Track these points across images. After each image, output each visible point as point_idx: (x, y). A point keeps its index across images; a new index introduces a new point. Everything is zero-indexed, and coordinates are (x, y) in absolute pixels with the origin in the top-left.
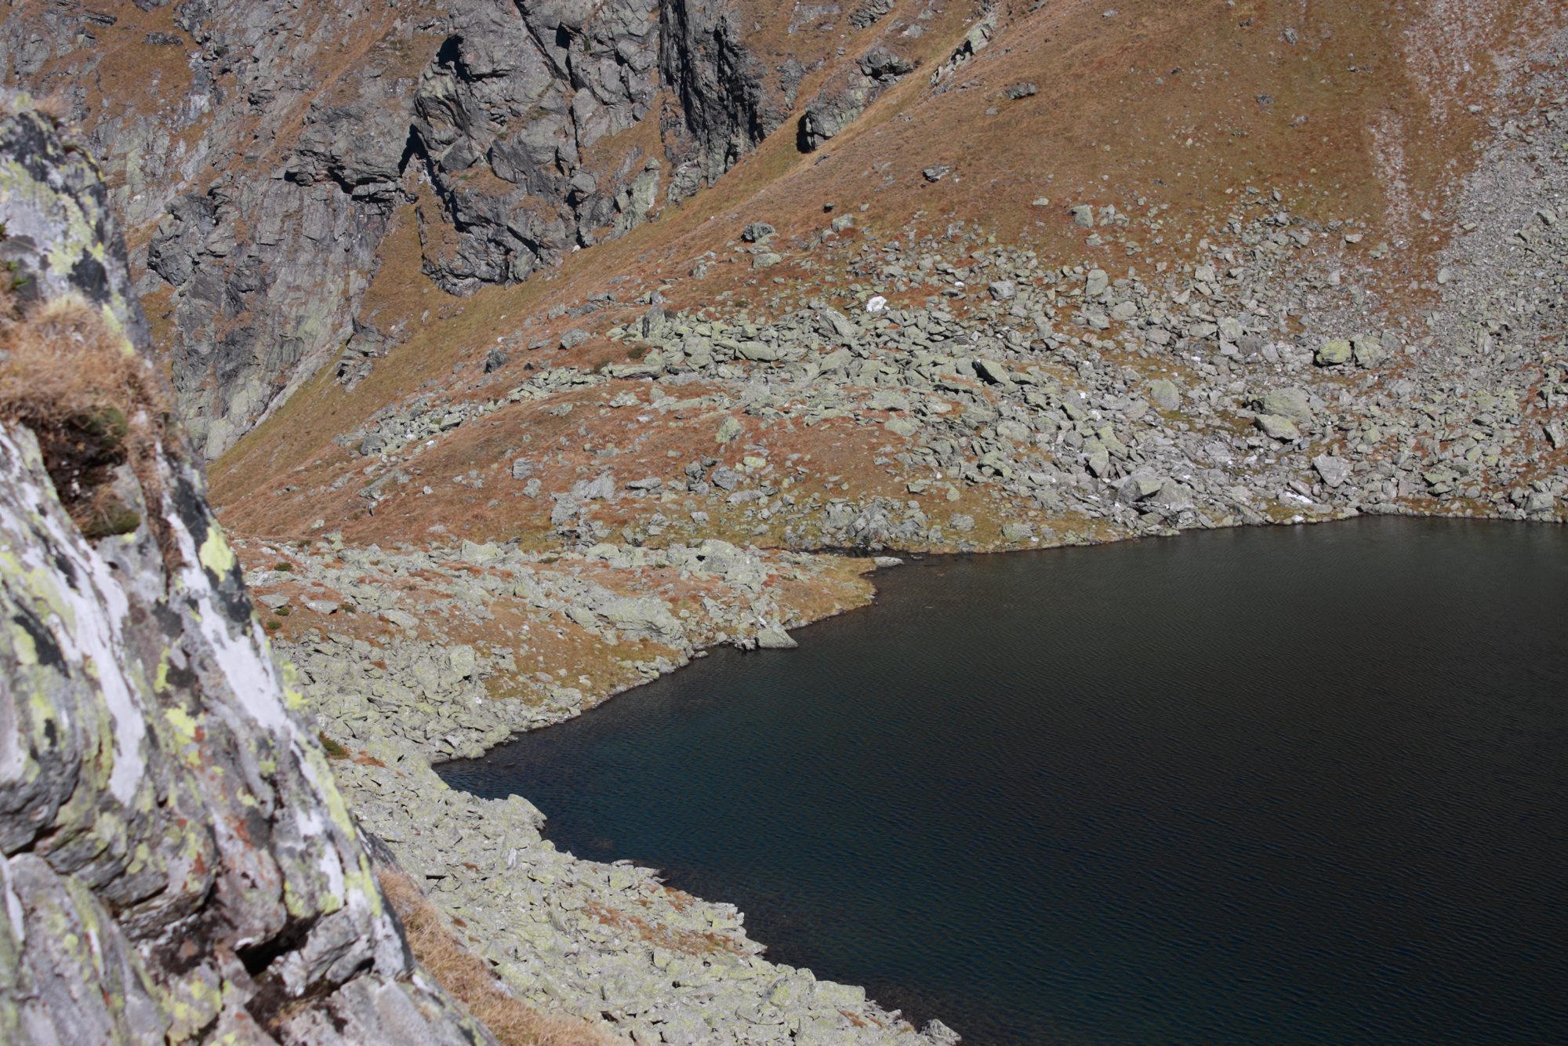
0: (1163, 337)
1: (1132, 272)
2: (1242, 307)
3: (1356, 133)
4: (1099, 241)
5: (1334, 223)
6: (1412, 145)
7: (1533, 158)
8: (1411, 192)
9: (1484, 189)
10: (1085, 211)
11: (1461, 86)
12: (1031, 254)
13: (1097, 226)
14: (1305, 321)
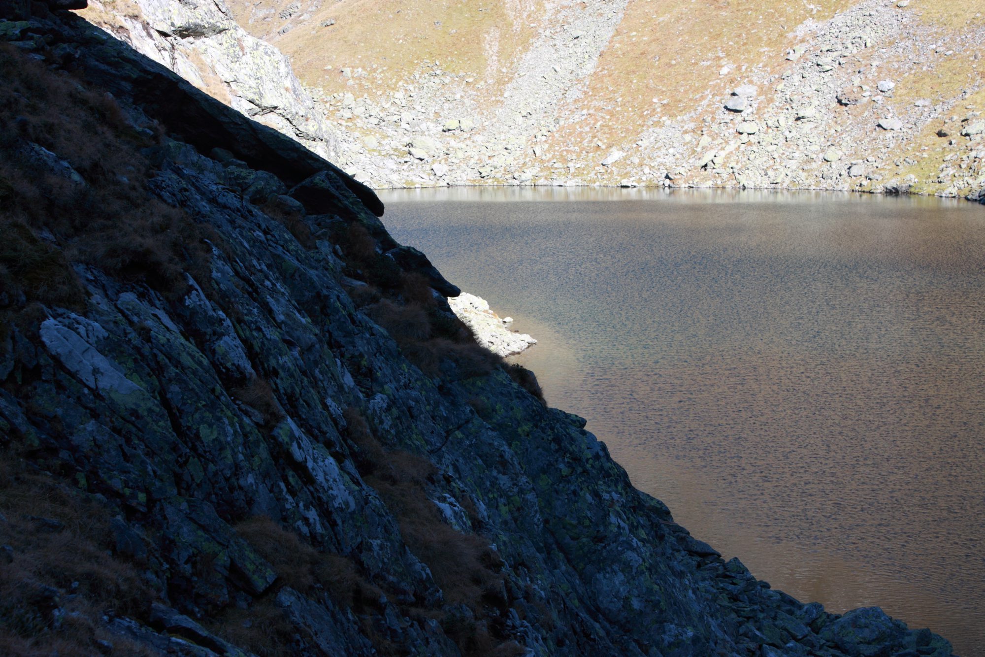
0: (376, 121)
1: (366, 95)
2: (414, 108)
3: (478, 37)
4: (353, 83)
5: (462, 74)
6: (503, 41)
7: (555, 45)
8: (499, 61)
9: (531, 59)
10: (347, 71)
11: (529, 16)
12: (321, 89)
13: (353, 77)
14: (442, 114)
